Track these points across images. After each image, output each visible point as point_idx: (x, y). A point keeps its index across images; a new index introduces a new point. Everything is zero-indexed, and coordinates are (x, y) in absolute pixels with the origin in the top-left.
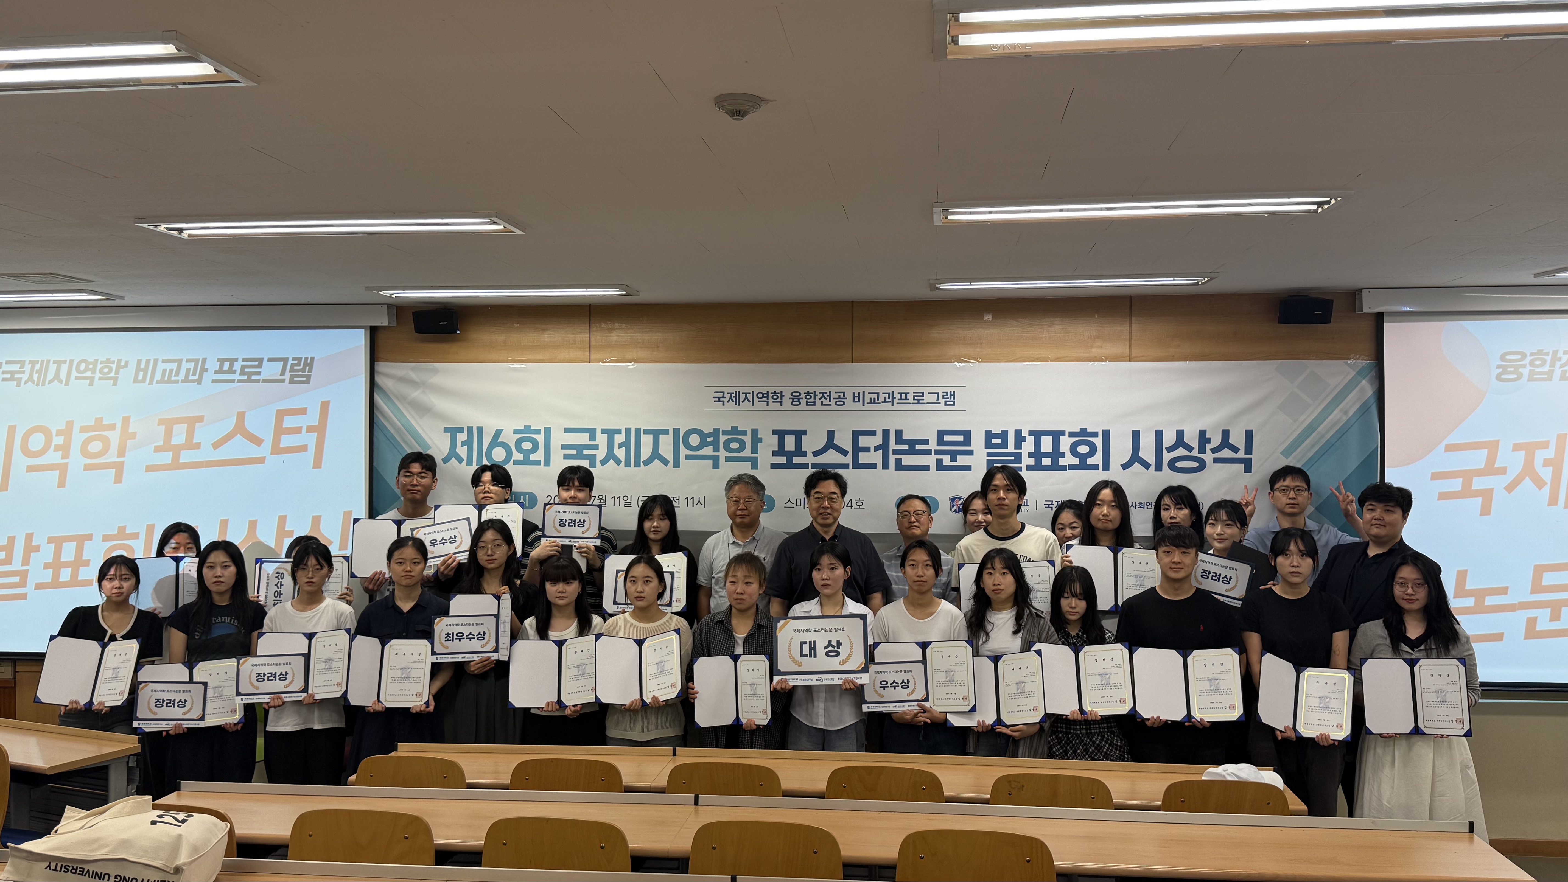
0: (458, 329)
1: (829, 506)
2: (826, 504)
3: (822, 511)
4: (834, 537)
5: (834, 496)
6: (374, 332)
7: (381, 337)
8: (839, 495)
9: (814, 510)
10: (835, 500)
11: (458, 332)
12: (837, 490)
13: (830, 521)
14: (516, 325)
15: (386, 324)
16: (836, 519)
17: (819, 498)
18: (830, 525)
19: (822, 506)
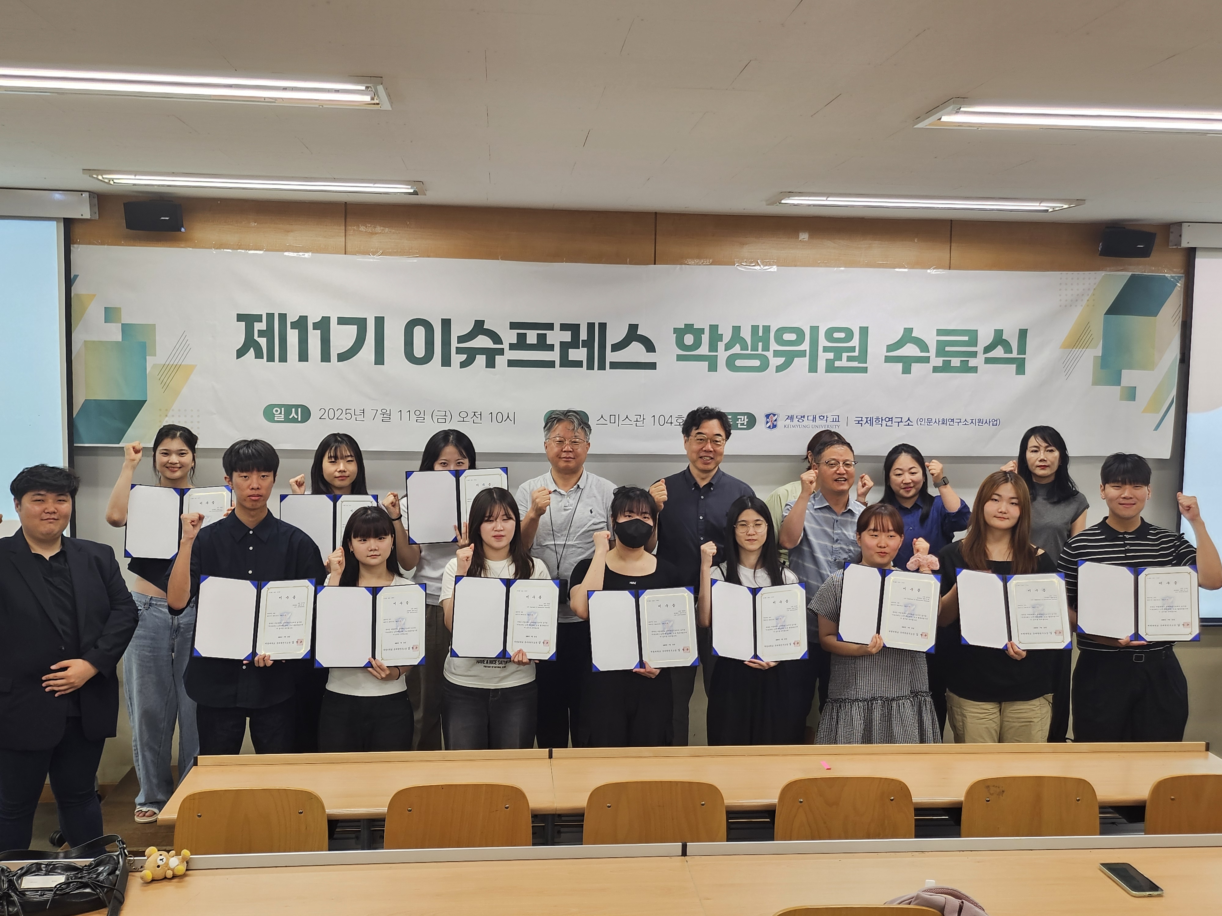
0: (183, 227)
1: (712, 449)
2: (709, 447)
3: (702, 454)
4: (710, 485)
5: (718, 438)
6: (69, 224)
7: (78, 230)
8: (724, 437)
9: (693, 452)
10: (719, 443)
11: (183, 230)
12: (723, 433)
13: (711, 467)
14: (253, 224)
15: (87, 216)
16: (717, 464)
17: (701, 440)
18: (710, 471)
19: (704, 449)
